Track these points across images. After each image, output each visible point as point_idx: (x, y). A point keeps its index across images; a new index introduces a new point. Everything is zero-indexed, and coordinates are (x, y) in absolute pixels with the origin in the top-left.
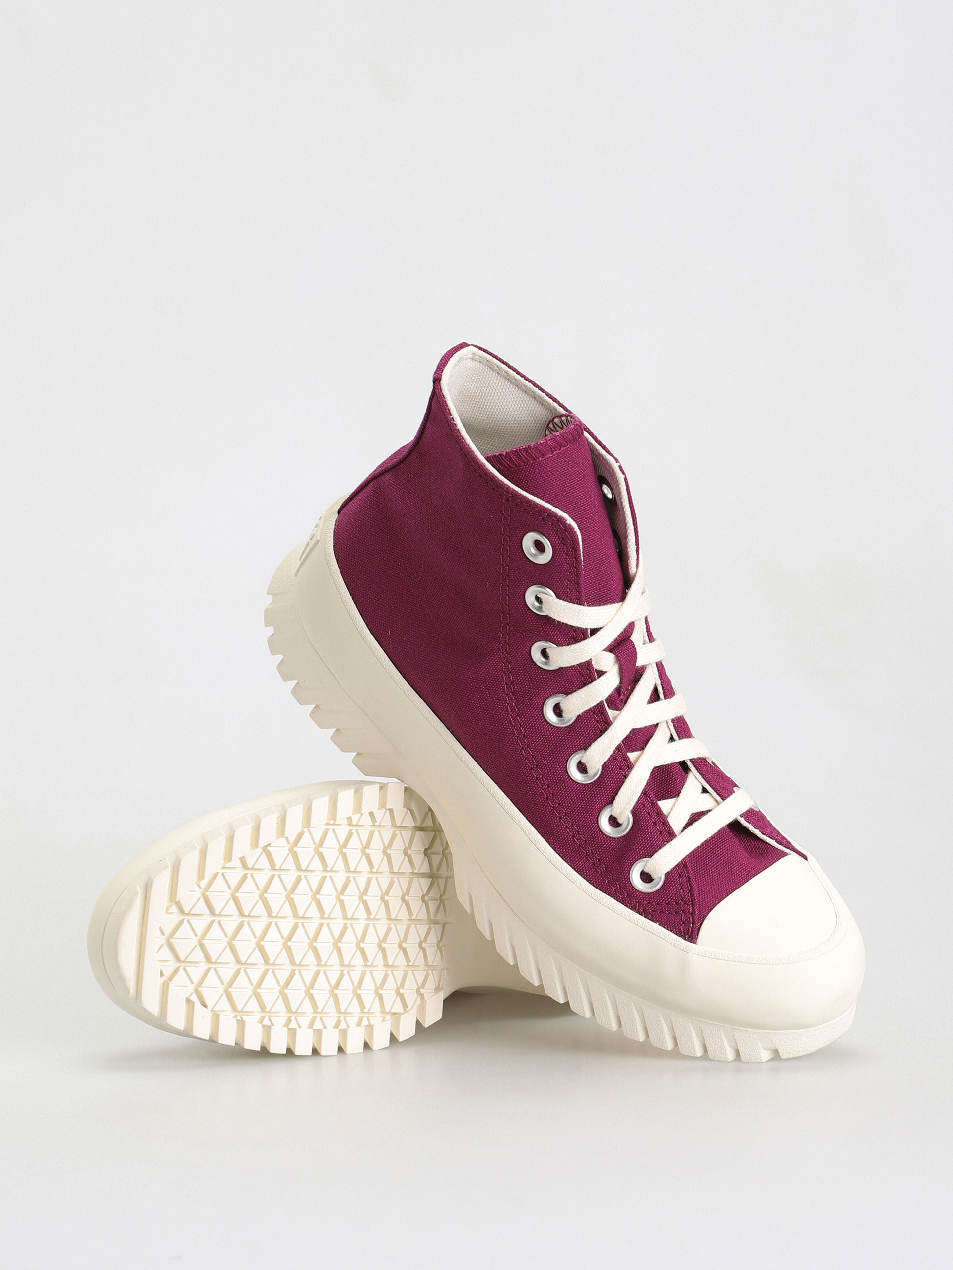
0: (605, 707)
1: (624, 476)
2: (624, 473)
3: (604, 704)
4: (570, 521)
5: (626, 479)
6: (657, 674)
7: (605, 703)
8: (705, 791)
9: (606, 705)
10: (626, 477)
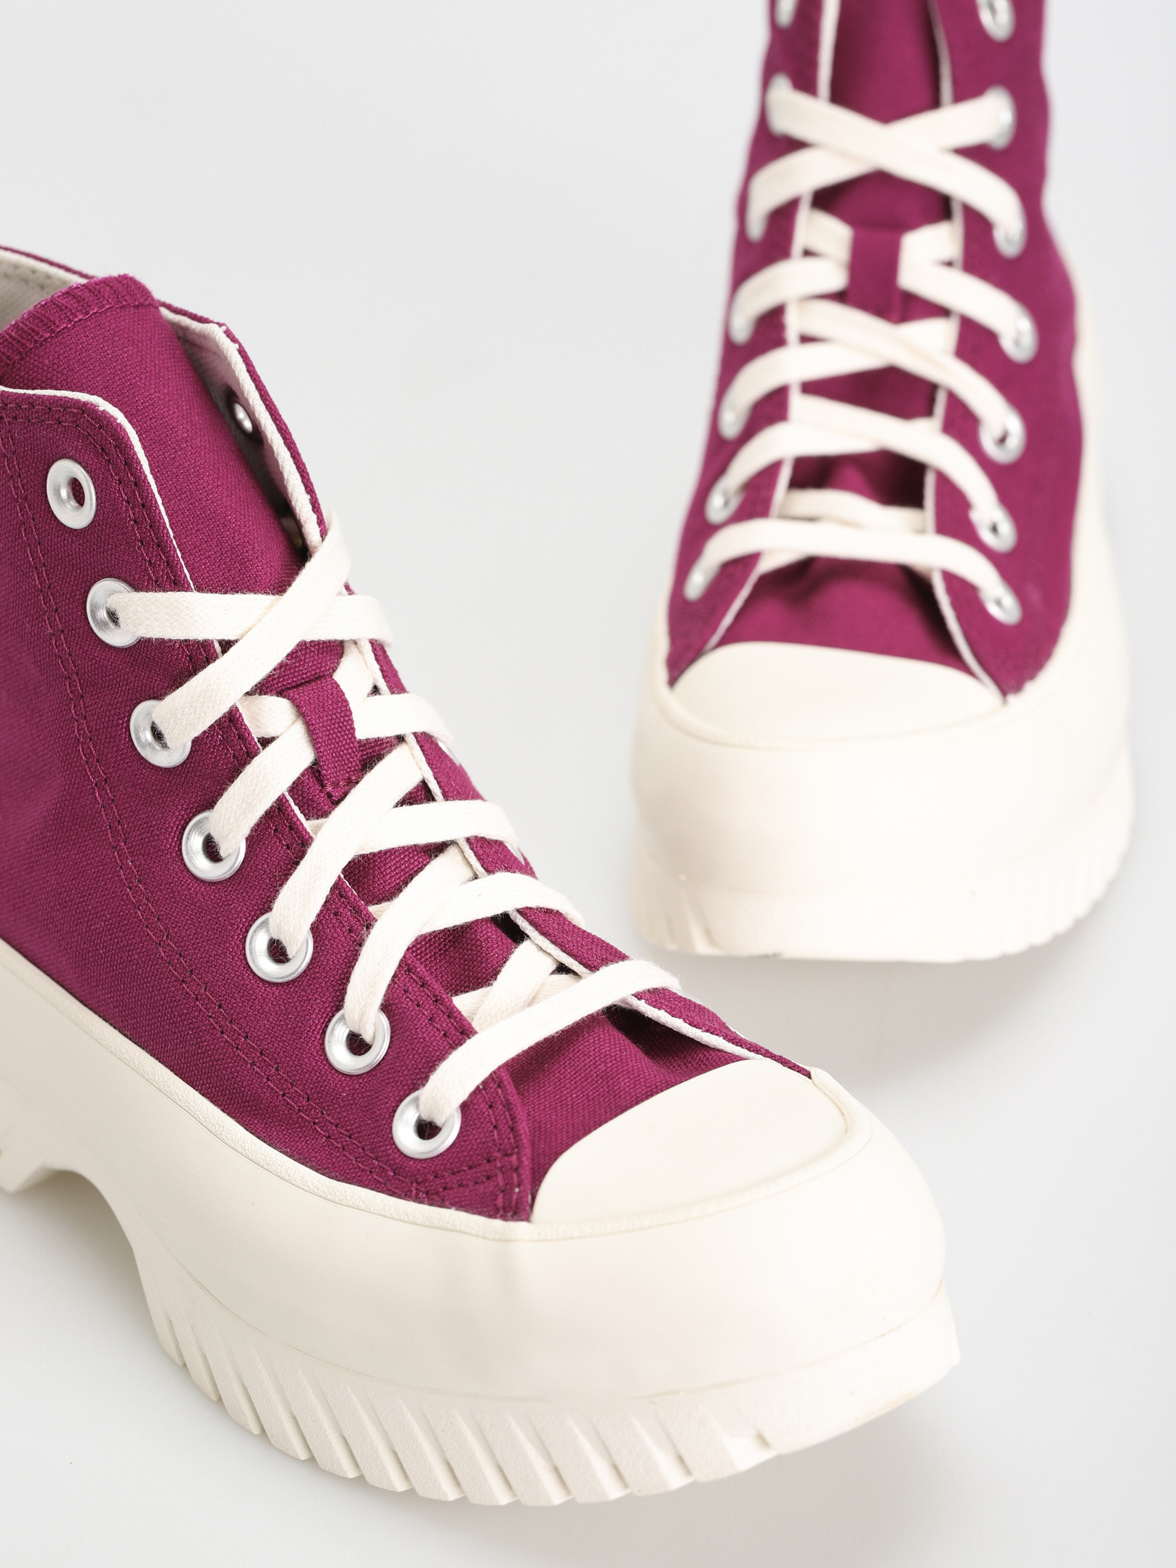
0: (290, 805)
1: (237, 346)
2: (234, 340)
3: (287, 801)
4: (103, 405)
5: (242, 352)
6: (423, 759)
7: (289, 798)
8: (562, 969)
9: (291, 802)
10: (240, 345)
